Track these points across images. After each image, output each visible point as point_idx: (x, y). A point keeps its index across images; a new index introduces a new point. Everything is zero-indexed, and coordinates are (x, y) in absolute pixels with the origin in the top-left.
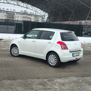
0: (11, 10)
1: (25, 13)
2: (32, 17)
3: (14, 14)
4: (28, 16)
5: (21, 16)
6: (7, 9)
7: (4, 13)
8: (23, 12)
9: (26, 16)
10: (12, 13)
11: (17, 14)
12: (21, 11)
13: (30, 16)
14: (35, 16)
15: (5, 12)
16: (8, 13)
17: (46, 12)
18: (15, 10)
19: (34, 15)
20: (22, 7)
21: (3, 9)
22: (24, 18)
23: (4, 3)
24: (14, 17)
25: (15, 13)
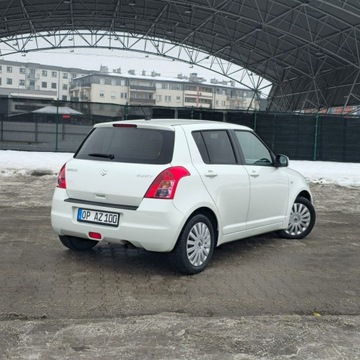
0: (144, 74)
1: (194, 84)
2: (217, 95)
3: (154, 89)
4: (204, 94)
5: (179, 93)
6: (131, 72)
7: (118, 84)
8: (187, 81)
9: (195, 93)
10: (148, 85)
11: (163, 88)
12: (180, 77)
13: (210, 94)
14: (229, 92)
15: (123, 82)
16: (132, 84)
17: (262, 74)
18: (159, 75)
19: (225, 89)
20: (174, 59)
21: (114, 71)
22: (188, 100)
23: (110, 48)
24: (154, 97)
25: (158, 86)
